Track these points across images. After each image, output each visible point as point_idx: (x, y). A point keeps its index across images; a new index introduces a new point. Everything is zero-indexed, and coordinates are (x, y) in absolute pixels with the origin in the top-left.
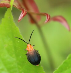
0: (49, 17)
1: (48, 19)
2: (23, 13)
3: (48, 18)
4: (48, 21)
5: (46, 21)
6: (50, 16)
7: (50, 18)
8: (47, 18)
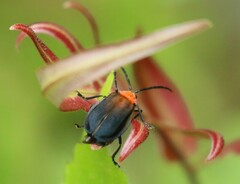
0: (219, 142)
1: (216, 150)
2: (136, 134)
3: (218, 145)
4: (217, 154)
5: (210, 156)
6: (223, 141)
7: (222, 146)
8: (215, 147)
